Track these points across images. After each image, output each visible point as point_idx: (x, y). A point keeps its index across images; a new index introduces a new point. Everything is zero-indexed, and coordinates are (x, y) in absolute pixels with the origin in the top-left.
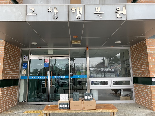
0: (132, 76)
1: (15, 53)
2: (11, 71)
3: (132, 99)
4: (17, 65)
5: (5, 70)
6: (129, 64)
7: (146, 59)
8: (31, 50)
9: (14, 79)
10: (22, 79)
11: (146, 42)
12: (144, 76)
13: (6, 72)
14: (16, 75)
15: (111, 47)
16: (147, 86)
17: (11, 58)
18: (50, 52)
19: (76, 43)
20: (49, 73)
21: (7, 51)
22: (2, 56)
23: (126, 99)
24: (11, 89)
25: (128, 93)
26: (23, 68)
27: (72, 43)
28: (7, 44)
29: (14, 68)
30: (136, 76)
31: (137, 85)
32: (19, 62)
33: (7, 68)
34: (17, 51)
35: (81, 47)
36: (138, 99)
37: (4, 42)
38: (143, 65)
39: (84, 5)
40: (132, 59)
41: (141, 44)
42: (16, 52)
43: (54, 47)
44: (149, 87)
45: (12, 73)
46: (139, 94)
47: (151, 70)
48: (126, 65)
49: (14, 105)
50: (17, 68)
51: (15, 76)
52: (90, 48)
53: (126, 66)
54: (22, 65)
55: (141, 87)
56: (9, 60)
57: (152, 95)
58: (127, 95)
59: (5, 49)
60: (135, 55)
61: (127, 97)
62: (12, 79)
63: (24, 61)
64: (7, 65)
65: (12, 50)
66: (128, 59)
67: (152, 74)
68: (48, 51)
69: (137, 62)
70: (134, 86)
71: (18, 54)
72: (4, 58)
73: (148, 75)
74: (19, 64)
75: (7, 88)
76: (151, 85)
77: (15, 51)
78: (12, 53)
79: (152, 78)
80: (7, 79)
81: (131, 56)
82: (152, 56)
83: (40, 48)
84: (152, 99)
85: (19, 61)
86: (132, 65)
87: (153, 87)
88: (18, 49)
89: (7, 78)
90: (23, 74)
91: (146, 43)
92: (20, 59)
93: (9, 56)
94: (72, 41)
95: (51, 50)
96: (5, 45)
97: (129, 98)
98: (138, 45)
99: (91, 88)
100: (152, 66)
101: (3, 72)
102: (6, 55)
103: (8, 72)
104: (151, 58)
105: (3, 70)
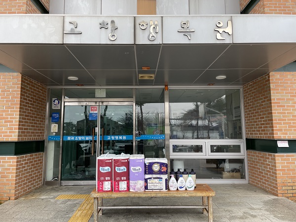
0: (244, 137)
1: (38, 94)
2: (32, 126)
3: (243, 177)
4: (41, 115)
5: (22, 125)
6: (240, 116)
7: (268, 107)
8: (66, 89)
9: (38, 140)
10: (50, 140)
11: (269, 77)
12: (264, 136)
14: (40, 133)
15: (209, 85)
16: (269, 155)
17: (31, 104)
18: (101, 92)
19: (146, 78)
20: (98, 130)
21: (25, 92)
22: (18, 100)
23: (233, 177)
24: (33, 159)
25: (236, 166)
26: (52, 121)
27: (140, 78)
28: (25, 79)
29: (37, 121)
30: (251, 137)
31: (252, 152)
32: (45, 111)
33: (25, 122)
34: (42, 90)
35: (155, 85)
36: (253, 176)
37: (20, 75)
38: (263, 118)
39: (162, 17)
40: (245, 107)
41: (261, 81)
42: (40, 92)
43: (107, 85)
44: (271, 155)
45: (34, 130)
46: (255, 168)
47: (276, 127)
48: (235, 117)
49: (38, 185)
50: (41, 121)
51: (38, 136)
52: (170, 87)
53: (234, 119)
54: (51, 116)
55: (258, 156)
56: (29, 107)
57: (276, 170)
58: (235, 169)
59: (21, 88)
60: (250, 99)
61: (235, 174)
62: (34, 140)
63: (53, 108)
64: (26, 116)
65: (34, 90)
66: (239, 107)
67: (277, 134)
68: (96, 91)
69: (253, 113)
70: (248, 155)
71: (44, 97)
72: (21, 105)
73: (272, 136)
74: (45, 113)
75: (26, 157)
76: (276, 152)
77: (38, 91)
78: (34, 95)
79: (278, 141)
80: (27, 140)
81: (245, 101)
82: (279, 103)
83: (82, 85)
84: (276, 177)
85: (45, 108)
86: (246, 117)
87: (278, 156)
88: (43, 88)
89: (26, 139)
90: (52, 131)
91: (269, 80)
92: (46, 105)
93: (29, 100)
94: (140, 75)
96: (22, 81)
97: (238, 174)
98: (256, 83)
99: (171, 157)
100: (279, 120)
101: (19, 129)
102: (24, 99)
103: (26, 129)
104: (278, 106)
105: (19, 125)
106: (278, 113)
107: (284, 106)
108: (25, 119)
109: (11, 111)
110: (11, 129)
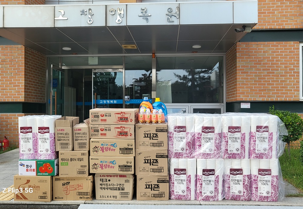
0: (225, 101)
2: (35, 90)
5: (28, 89)
8: (62, 57)
9: (40, 102)
11: (236, 47)
12: (233, 100)
13: (30, 92)
14: (42, 96)
15: (193, 52)
17: (33, 72)
21: (28, 62)
22: (23, 68)
27: (124, 48)
28: (28, 51)
29: (39, 86)
32: (45, 77)
33: (30, 87)
34: (41, 59)
35: (142, 53)
37: (24, 47)
41: (233, 49)
42: (40, 61)
43: (99, 53)
45: (37, 93)
47: (239, 90)
50: (43, 87)
51: (40, 99)
52: (158, 55)
56: (31, 74)
59: (25, 58)
62: (37, 102)
64: (30, 81)
65: (35, 59)
67: (240, 96)
68: (90, 59)
71: (43, 65)
72: (25, 72)
74: (45, 80)
79: (241, 103)
80: (31, 102)
82: (243, 70)
83: (77, 54)
85: (45, 75)
88: (42, 57)
89: (31, 100)
91: (236, 49)
92: (45, 73)
93: (32, 68)
94: (123, 46)
95: (94, 58)
96: (25, 52)
98: (231, 51)
100: (243, 84)
101: (25, 92)
102: (28, 67)
103: (31, 92)
104: (242, 73)
105: (25, 89)
106: (242, 78)
107: (247, 73)
108: (29, 84)
109: (18, 77)
110: (19, 92)
